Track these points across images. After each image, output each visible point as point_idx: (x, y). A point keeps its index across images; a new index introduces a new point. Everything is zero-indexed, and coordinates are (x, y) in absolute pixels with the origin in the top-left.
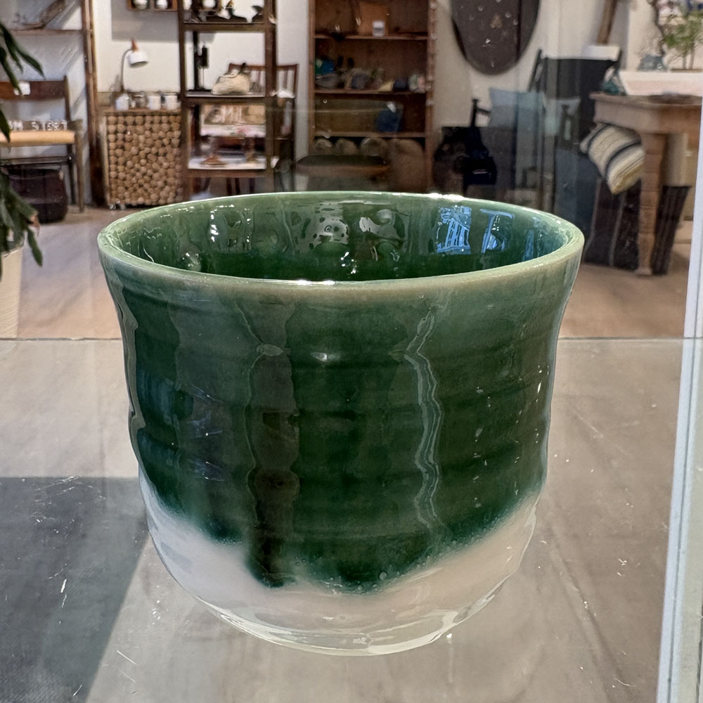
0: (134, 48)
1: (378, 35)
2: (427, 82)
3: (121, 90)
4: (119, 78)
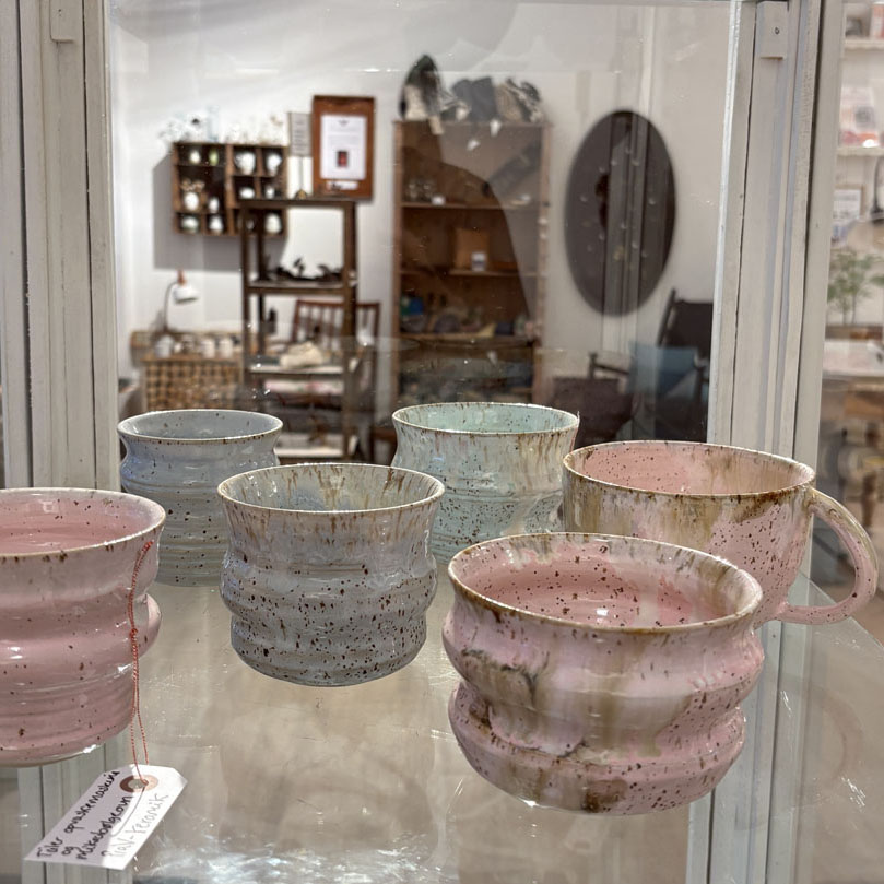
0: (181, 280)
1: (479, 270)
2: (535, 326)
3: (163, 330)
4: (162, 316)
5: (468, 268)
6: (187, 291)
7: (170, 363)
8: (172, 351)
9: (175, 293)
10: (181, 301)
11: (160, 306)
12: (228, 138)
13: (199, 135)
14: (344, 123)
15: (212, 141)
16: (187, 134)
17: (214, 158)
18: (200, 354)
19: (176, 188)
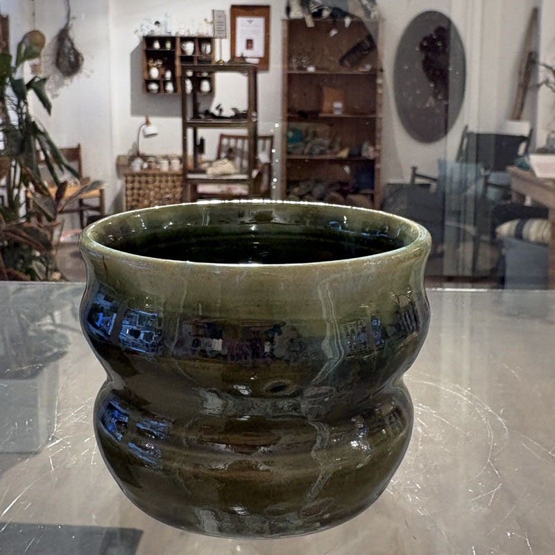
0: (147, 123)
1: (338, 113)
2: (375, 150)
3: (136, 155)
4: (136, 146)
5: (331, 112)
6: (150, 130)
7: (140, 175)
8: (142, 168)
9: (143, 131)
10: (148, 136)
11: (135, 140)
12: (177, 33)
13: (159, 32)
14: (251, 22)
15: (168, 35)
16: (152, 31)
17: (168, 45)
18: (159, 169)
19: (145, 65)
